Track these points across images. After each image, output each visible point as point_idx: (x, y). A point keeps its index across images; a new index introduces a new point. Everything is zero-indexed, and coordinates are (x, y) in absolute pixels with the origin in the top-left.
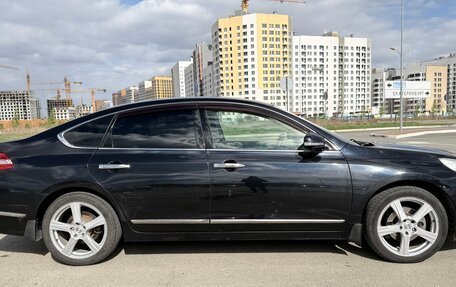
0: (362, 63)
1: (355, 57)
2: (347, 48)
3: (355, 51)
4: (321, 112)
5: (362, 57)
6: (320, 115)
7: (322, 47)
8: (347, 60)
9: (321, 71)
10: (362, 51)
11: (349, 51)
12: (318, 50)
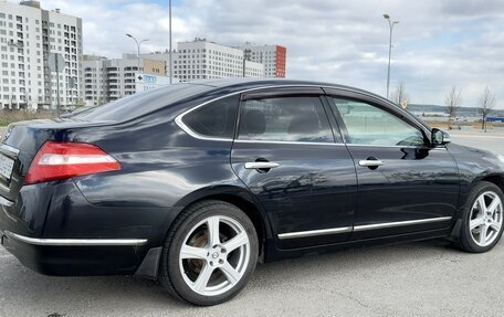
0: (71, 46)
1: (63, 38)
2: (52, 25)
3: (63, 31)
4: (22, 102)
5: (71, 39)
6: (21, 106)
7: (19, 18)
8: (53, 40)
9: (21, 50)
10: (71, 32)
11: (55, 29)
12: (15, 22)
